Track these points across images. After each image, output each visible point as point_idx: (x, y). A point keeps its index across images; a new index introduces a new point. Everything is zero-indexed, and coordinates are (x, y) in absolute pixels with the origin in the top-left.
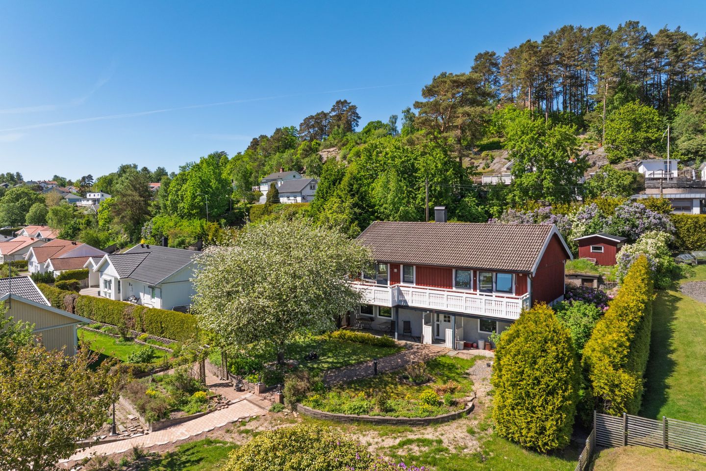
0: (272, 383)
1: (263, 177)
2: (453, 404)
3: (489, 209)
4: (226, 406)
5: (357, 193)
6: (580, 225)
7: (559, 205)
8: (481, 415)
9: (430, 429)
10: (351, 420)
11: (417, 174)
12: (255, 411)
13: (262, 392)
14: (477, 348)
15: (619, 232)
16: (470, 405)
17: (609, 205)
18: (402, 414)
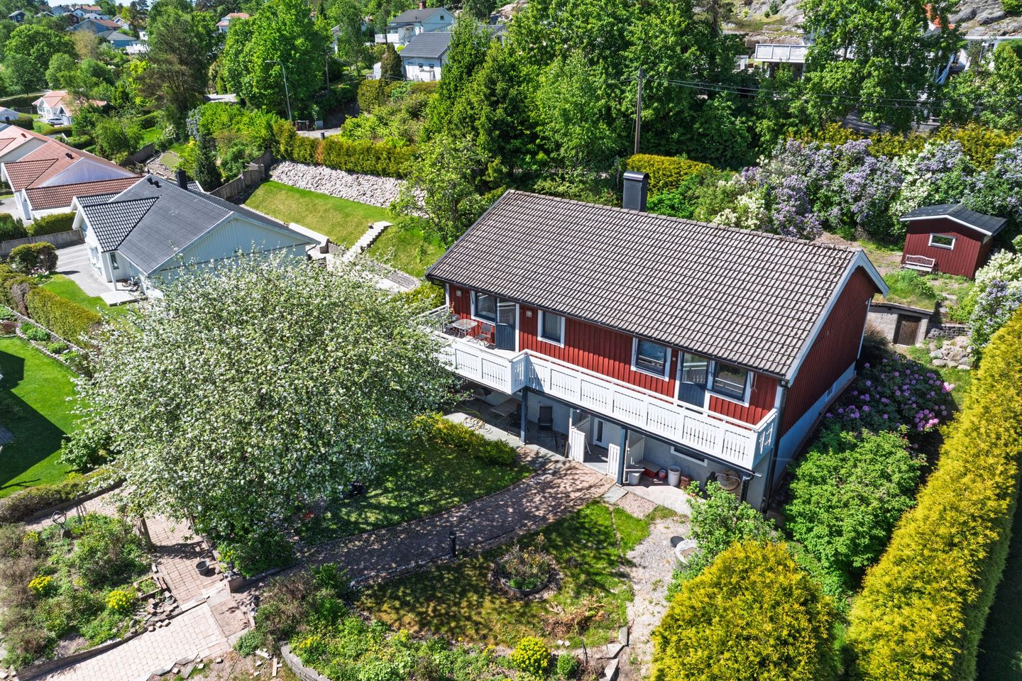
1: (395, 16)
3: (754, 124)
4: (167, 621)
5: (504, 97)
6: (918, 184)
7: (886, 135)
11: (626, 54)
12: (213, 643)
14: (665, 484)
15: (993, 208)
17: (987, 145)
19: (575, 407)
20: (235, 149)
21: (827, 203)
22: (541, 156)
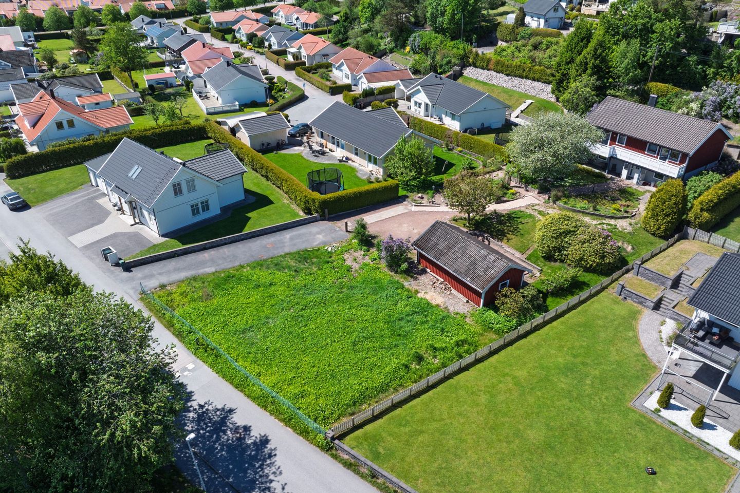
0: (543, 190)
2: (626, 212)
4: (523, 197)
5: (600, 56)
8: (637, 218)
9: (613, 220)
10: (580, 212)
11: (652, 36)
12: (537, 202)
13: (539, 193)
14: (650, 185)
16: (634, 213)
18: (602, 212)
19: (626, 162)
20: (447, 59)
21: (729, 108)
22: (611, 80)
